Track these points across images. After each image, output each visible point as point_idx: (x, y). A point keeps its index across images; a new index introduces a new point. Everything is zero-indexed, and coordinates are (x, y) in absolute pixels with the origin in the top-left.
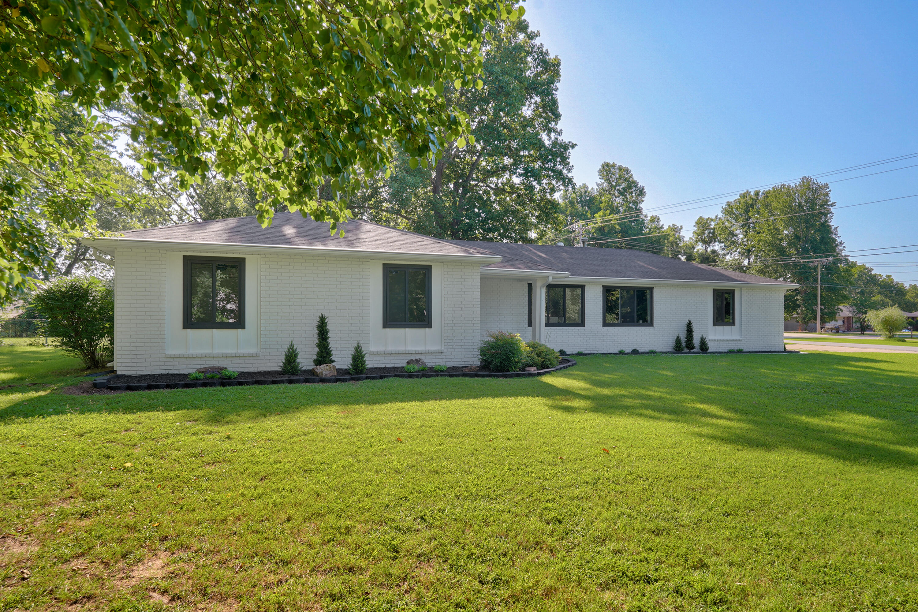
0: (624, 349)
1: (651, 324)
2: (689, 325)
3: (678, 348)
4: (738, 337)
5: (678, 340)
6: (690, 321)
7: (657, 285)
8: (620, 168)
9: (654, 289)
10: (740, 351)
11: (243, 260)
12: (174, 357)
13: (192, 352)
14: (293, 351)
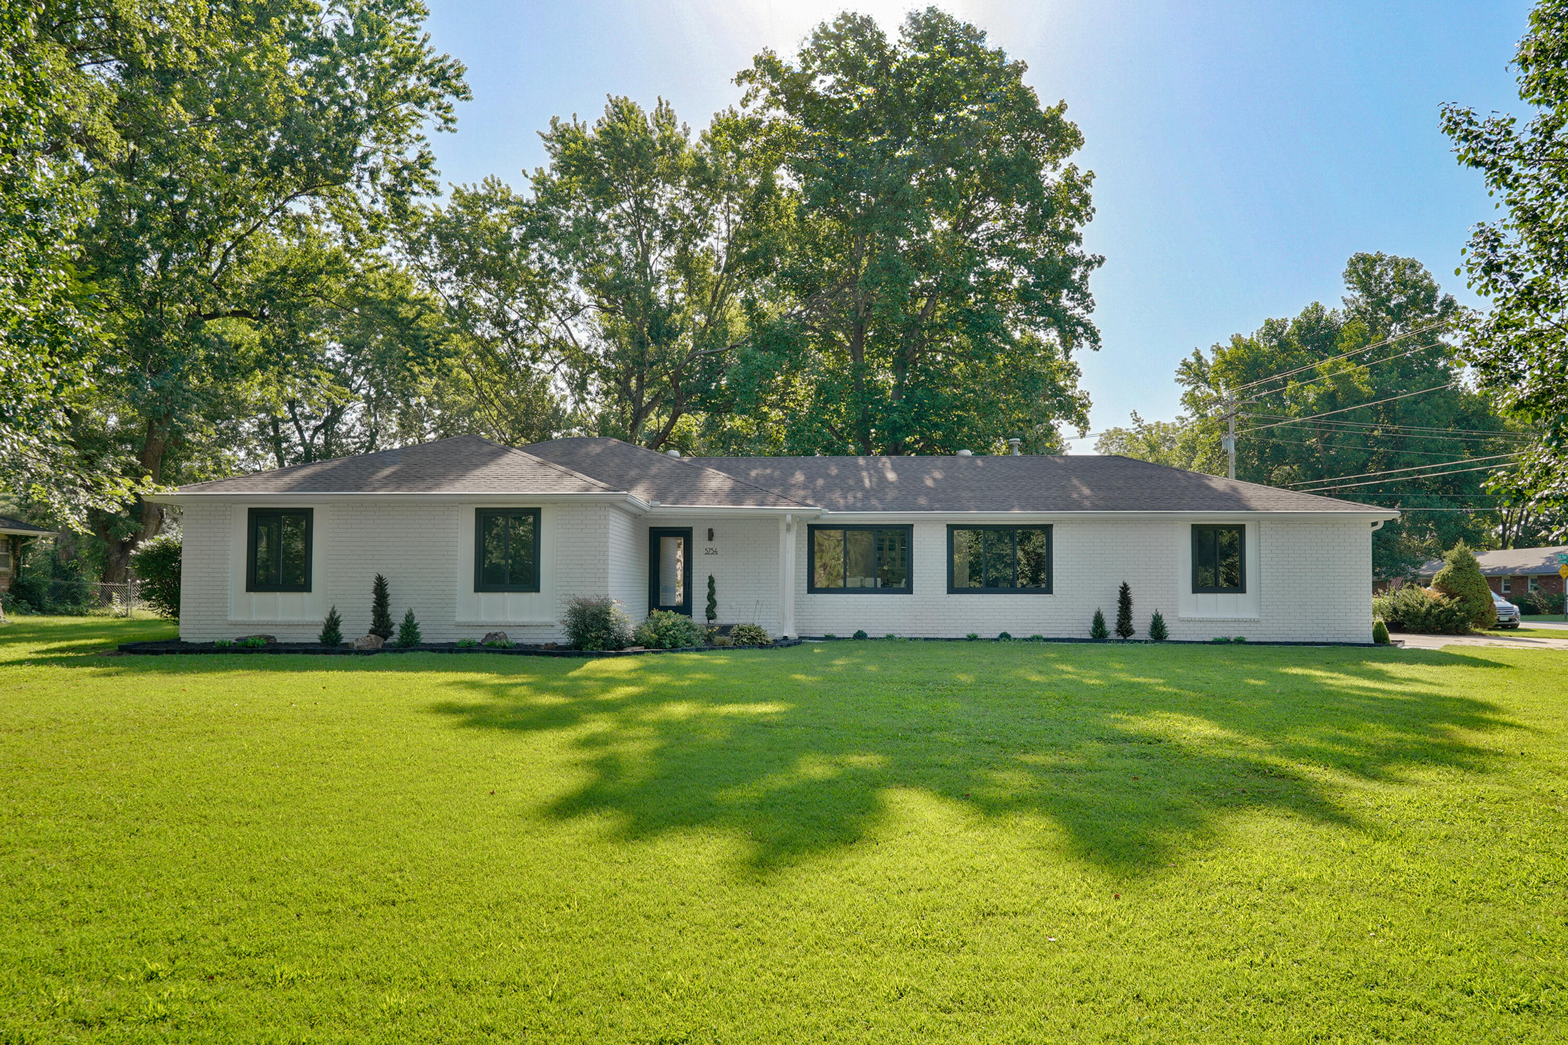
0: (976, 632)
1: (1049, 590)
2: (1125, 590)
3: (1099, 634)
4: (1254, 616)
5: (1099, 621)
6: (1125, 584)
7: (1060, 521)
8: (1395, 262)
9: (1055, 530)
10: (1240, 642)
11: (311, 510)
12: (236, 624)
13: (255, 618)
14: (332, 618)
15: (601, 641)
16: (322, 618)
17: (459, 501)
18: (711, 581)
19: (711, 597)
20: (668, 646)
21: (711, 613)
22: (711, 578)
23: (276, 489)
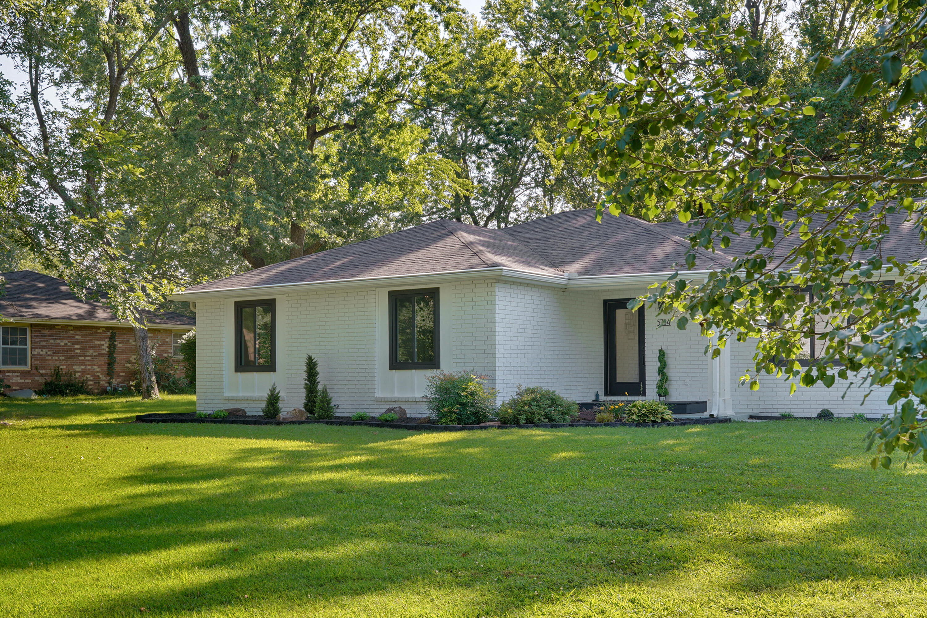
11: (274, 301)
12: (228, 399)
13: (241, 394)
14: (272, 395)
15: (454, 416)
16: (265, 394)
17: (377, 285)
18: (662, 355)
19: (662, 371)
20: (523, 421)
21: (663, 391)
22: (661, 351)
23: (249, 285)
